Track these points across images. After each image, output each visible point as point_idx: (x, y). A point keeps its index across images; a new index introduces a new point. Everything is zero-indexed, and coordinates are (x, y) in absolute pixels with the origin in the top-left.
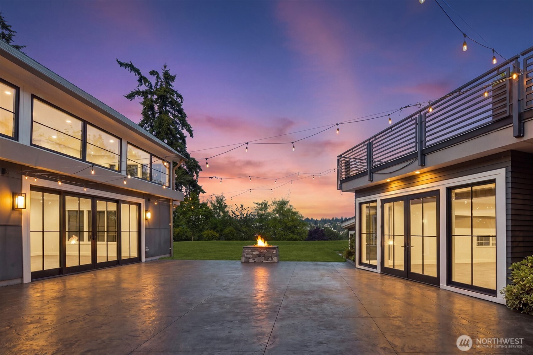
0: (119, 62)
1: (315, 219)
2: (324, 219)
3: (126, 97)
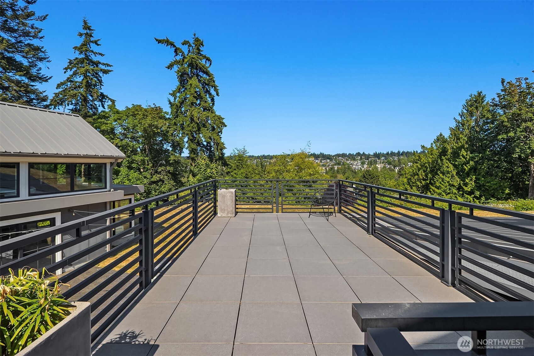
0: (157, 40)
1: (367, 153)
2: (378, 153)
3: (166, 67)
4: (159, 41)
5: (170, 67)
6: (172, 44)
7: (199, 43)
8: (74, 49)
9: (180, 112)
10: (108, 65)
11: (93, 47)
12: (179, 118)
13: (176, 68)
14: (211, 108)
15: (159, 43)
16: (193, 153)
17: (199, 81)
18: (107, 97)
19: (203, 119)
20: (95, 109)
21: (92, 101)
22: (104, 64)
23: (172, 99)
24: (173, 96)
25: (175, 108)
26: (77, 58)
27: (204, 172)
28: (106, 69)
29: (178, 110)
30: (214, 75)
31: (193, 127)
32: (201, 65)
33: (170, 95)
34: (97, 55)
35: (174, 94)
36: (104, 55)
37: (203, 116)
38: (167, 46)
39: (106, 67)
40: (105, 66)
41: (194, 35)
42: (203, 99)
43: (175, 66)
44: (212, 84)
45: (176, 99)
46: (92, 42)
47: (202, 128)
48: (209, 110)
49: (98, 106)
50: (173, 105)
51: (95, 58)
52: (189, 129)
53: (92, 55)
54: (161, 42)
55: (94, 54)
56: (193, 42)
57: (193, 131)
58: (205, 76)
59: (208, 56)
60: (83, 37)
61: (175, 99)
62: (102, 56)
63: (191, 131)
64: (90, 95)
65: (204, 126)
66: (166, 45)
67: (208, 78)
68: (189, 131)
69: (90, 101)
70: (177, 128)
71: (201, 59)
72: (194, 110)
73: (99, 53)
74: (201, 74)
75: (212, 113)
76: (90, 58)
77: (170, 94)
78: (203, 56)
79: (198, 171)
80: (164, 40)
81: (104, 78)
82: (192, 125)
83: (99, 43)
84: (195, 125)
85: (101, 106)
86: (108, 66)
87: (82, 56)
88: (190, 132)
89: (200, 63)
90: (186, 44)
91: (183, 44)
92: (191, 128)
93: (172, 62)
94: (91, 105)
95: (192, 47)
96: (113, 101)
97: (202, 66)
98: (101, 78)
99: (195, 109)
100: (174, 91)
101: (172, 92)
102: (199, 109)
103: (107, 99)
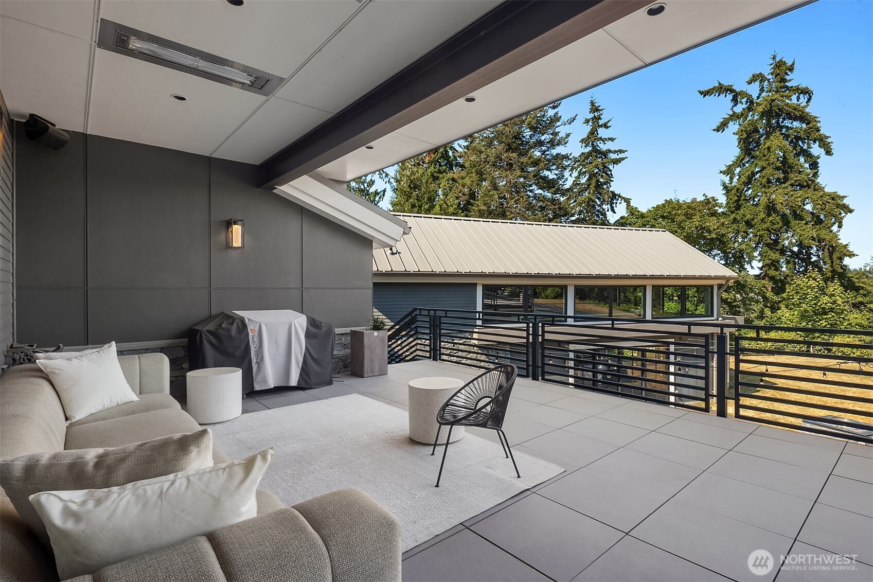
0: (702, 93)
4: (705, 93)
5: (722, 127)
6: (729, 90)
7: (782, 69)
8: (581, 143)
9: (744, 200)
10: (621, 151)
11: (602, 132)
12: (744, 211)
13: (733, 127)
14: (813, 181)
15: (704, 96)
16: (773, 268)
17: (786, 137)
18: (620, 196)
19: (796, 205)
20: (602, 215)
21: (599, 206)
22: (615, 152)
23: (727, 179)
24: (728, 175)
25: (735, 194)
26: (583, 154)
27: (815, 302)
28: (618, 157)
29: (739, 197)
30: (817, 117)
31: (773, 223)
32: (790, 107)
33: (722, 174)
34: (606, 142)
35: (729, 171)
36: (614, 139)
37: (796, 200)
38: (719, 95)
39: (618, 155)
40: (616, 154)
41: (773, 58)
42: (793, 167)
43: (731, 124)
44: (815, 135)
45: (733, 179)
46: (601, 126)
47: (793, 222)
48: (808, 186)
49: (606, 210)
50: (731, 190)
51: (603, 147)
52: (765, 226)
53: (600, 143)
54: (709, 92)
55: (603, 141)
56: (770, 71)
57: (772, 229)
58: (796, 124)
59: (803, 85)
60: (590, 123)
61: (731, 179)
62: (612, 141)
63: (768, 230)
64: (597, 198)
65: (798, 217)
66: (717, 94)
67: (804, 126)
68: (765, 230)
69: (596, 206)
70: (738, 227)
71: (789, 97)
72: (774, 191)
73: (608, 138)
74: (787, 123)
75: (815, 190)
76: (598, 148)
77: (721, 172)
78: (794, 90)
79: (799, 299)
80: (714, 88)
81: (615, 170)
82: (770, 219)
83: (609, 124)
84: (777, 218)
85: (610, 210)
86: (620, 153)
87: (589, 149)
88: (766, 232)
89: (787, 105)
90: (755, 81)
91: (750, 83)
92: (768, 224)
93: (725, 118)
94: (598, 211)
95: (769, 80)
96: (627, 201)
97: (793, 109)
98: (611, 171)
99: (777, 190)
100: (730, 165)
101: (724, 169)
102: (787, 187)
103: (620, 199)
